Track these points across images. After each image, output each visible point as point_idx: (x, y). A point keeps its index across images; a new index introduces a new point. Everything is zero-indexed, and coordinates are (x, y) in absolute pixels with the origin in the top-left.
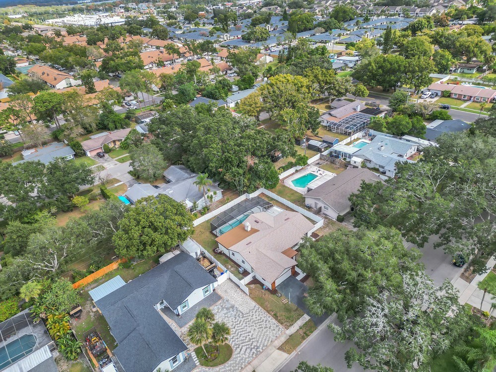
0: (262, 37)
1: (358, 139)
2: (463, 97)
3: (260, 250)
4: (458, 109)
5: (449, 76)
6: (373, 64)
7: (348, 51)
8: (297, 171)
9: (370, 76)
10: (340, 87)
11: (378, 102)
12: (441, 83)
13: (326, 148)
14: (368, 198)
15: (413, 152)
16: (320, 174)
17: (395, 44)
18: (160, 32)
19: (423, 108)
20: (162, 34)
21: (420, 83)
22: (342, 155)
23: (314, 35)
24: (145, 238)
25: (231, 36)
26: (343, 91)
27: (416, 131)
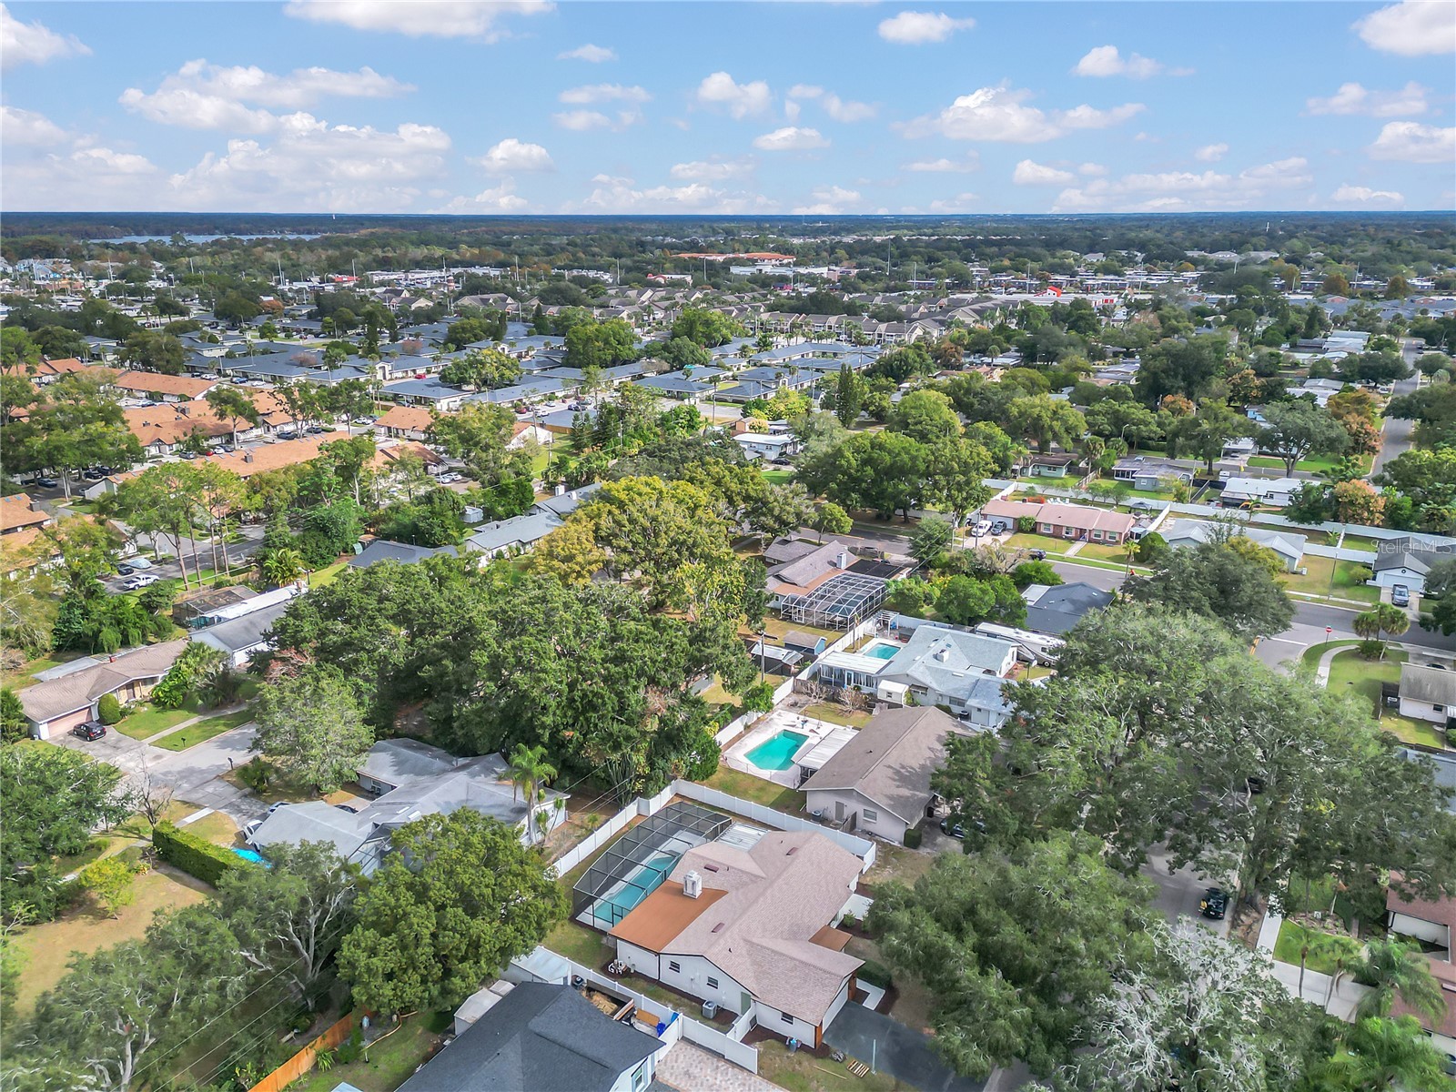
0: (502, 376)
1: (867, 638)
2: (1064, 530)
3: (754, 940)
4: (1063, 559)
5: (1015, 483)
6: (848, 454)
7: (750, 420)
8: (747, 728)
9: (845, 483)
10: (782, 510)
11: (877, 545)
12: (1004, 498)
13: (802, 664)
14: (979, 773)
15: (1012, 663)
16: (812, 731)
17: (865, 407)
18: (159, 350)
19: (994, 558)
20: (167, 356)
21: (966, 499)
22: (849, 680)
23: (641, 377)
24: (449, 939)
25: (395, 368)
26: (792, 519)
27: (1003, 612)
